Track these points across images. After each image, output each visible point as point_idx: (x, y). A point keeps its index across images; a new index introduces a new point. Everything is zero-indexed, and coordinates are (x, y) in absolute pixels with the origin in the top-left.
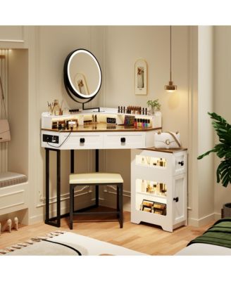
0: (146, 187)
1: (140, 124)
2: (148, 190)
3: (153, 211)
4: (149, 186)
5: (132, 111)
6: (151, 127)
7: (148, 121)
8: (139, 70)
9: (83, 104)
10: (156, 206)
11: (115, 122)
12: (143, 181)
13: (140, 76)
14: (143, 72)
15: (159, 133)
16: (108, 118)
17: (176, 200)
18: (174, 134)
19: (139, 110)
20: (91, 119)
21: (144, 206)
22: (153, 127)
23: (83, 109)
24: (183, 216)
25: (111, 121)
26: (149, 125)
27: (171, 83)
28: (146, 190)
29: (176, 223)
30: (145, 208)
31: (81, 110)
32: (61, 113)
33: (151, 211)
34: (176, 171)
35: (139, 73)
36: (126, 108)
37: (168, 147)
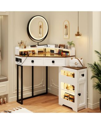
0: (66, 86)
1: (64, 54)
2: (67, 88)
3: (69, 99)
4: (67, 86)
5: (61, 47)
6: (69, 55)
7: (68, 52)
8: (66, 26)
9: (38, 43)
10: (70, 97)
11: (54, 52)
12: (65, 83)
13: (66, 29)
14: (67, 27)
15: (72, 59)
16: (51, 50)
17: (79, 95)
18: (80, 59)
19: (64, 46)
20: (43, 50)
21: (65, 96)
22: (70, 56)
23: (38, 45)
24: (84, 103)
25: (52, 51)
26: (68, 54)
27: (78, 33)
28: (66, 88)
29: (79, 107)
30: (65, 97)
31: (37, 46)
32: (25, 47)
33: (68, 100)
34: (80, 79)
35: (65, 28)
36: (58, 45)
37: (76, 66)
